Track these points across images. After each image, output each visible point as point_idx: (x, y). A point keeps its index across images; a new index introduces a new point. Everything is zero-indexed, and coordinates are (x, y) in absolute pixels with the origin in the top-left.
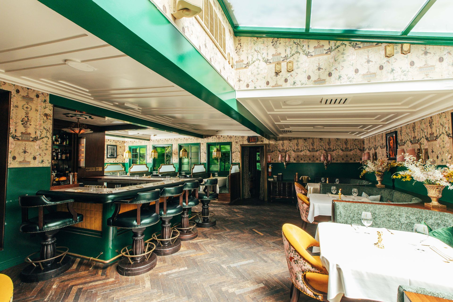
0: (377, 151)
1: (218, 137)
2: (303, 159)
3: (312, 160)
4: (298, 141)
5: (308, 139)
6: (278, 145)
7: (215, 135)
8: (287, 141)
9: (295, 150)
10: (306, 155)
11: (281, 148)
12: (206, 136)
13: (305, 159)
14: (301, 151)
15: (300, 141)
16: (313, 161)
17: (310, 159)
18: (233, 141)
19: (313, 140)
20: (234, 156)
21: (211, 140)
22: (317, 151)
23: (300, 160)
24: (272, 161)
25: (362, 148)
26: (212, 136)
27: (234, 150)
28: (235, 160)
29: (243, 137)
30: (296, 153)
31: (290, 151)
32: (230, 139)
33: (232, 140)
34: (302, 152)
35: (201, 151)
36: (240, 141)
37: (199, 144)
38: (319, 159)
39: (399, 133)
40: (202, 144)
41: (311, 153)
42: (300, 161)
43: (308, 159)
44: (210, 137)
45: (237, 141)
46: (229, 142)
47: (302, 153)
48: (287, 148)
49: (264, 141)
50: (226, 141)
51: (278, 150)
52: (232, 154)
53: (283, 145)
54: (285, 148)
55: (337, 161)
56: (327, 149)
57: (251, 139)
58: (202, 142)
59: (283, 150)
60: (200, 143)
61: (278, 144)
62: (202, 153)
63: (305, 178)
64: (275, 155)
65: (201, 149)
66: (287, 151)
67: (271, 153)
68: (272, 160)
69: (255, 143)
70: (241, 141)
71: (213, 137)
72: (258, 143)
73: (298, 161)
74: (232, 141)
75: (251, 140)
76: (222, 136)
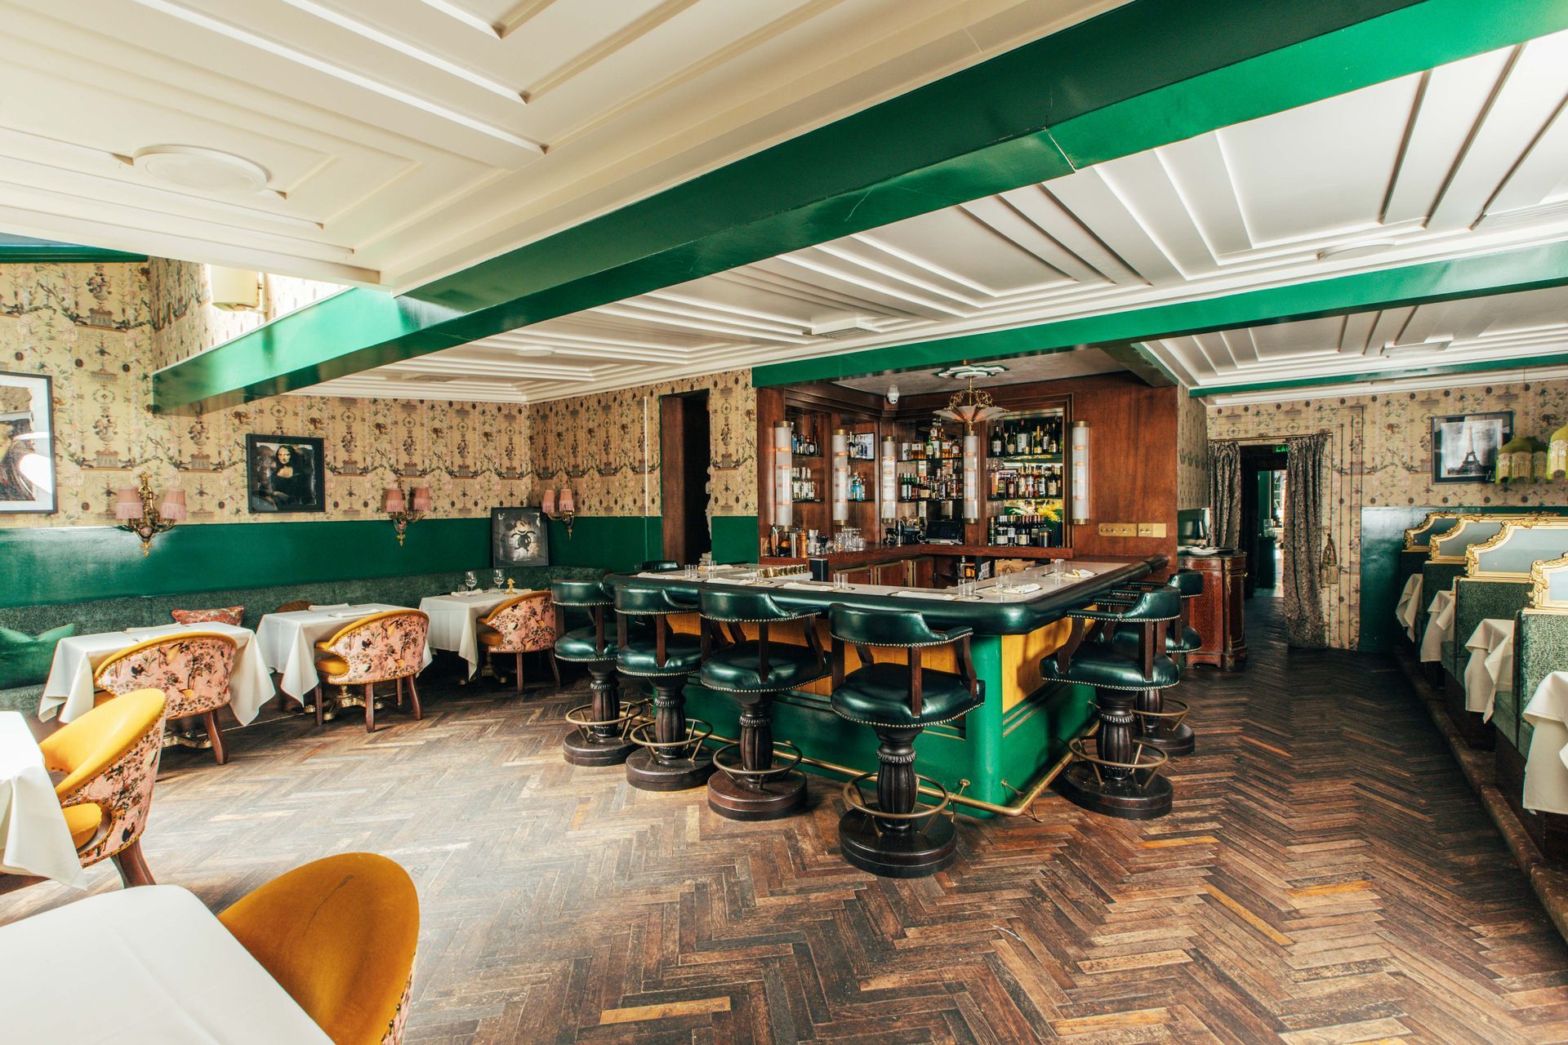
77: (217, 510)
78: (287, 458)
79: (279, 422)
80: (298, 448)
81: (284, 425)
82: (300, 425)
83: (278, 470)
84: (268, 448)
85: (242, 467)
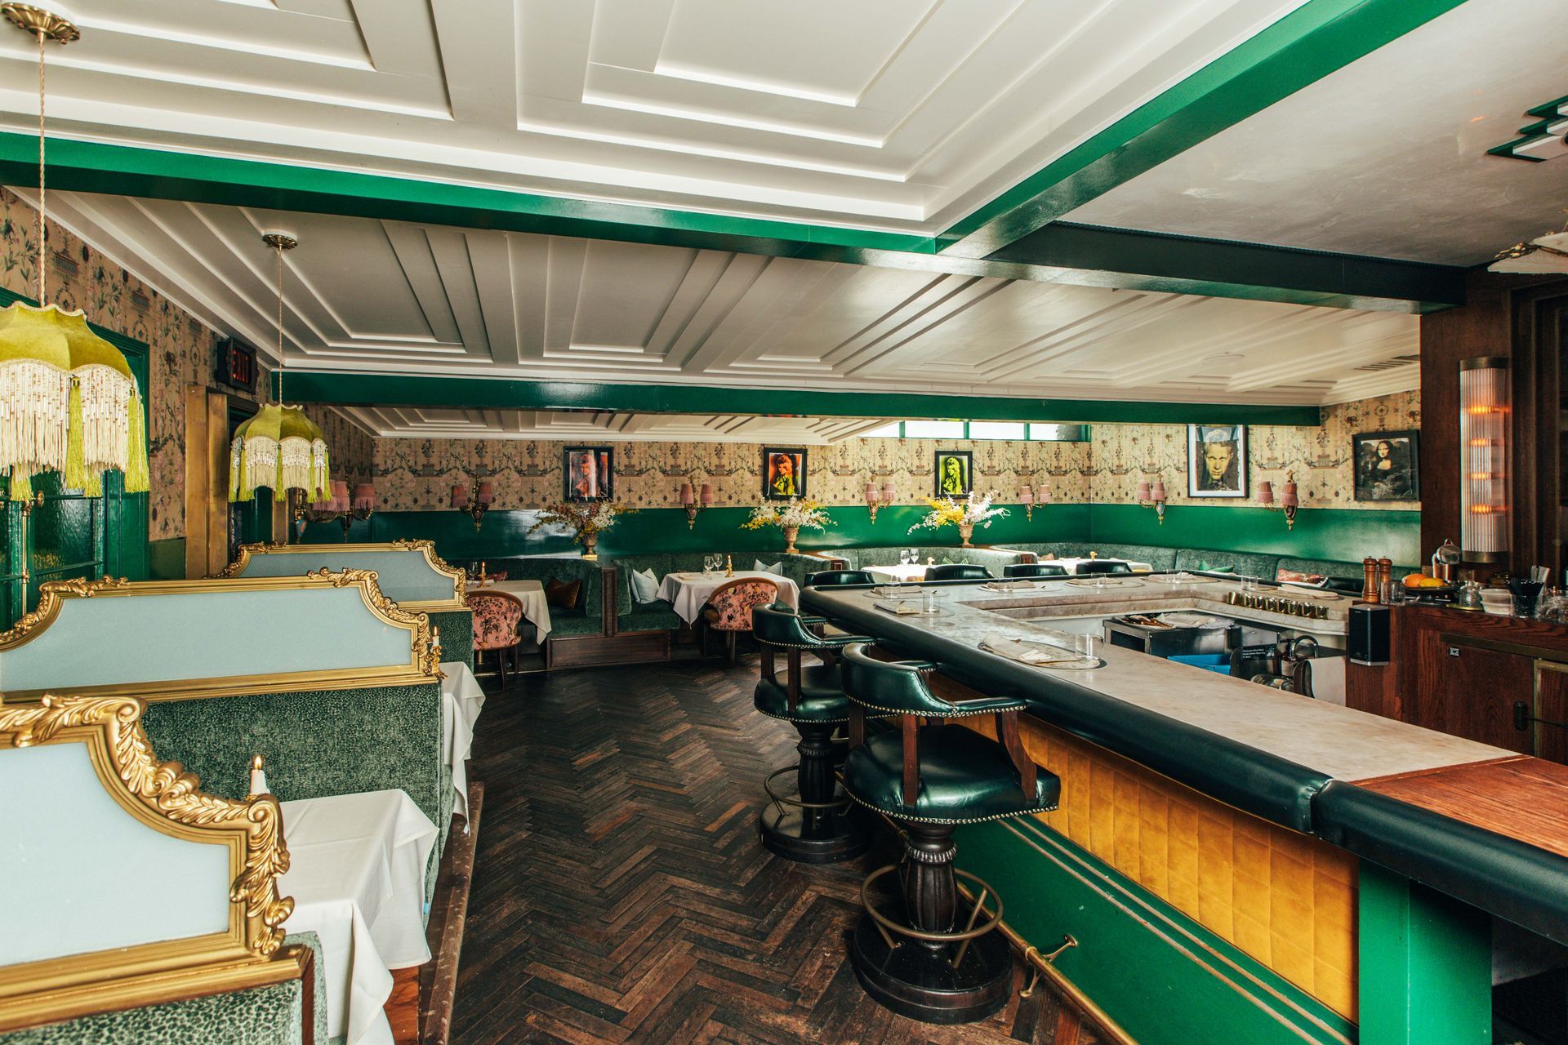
77: (1334, 498)
78: (1386, 452)
79: (1382, 420)
80: (1394, 441)
81: (1386, 422)
82: (1400, 420)
83: (1378, 463)
84: (1370, 445)
85: (1350, 462)
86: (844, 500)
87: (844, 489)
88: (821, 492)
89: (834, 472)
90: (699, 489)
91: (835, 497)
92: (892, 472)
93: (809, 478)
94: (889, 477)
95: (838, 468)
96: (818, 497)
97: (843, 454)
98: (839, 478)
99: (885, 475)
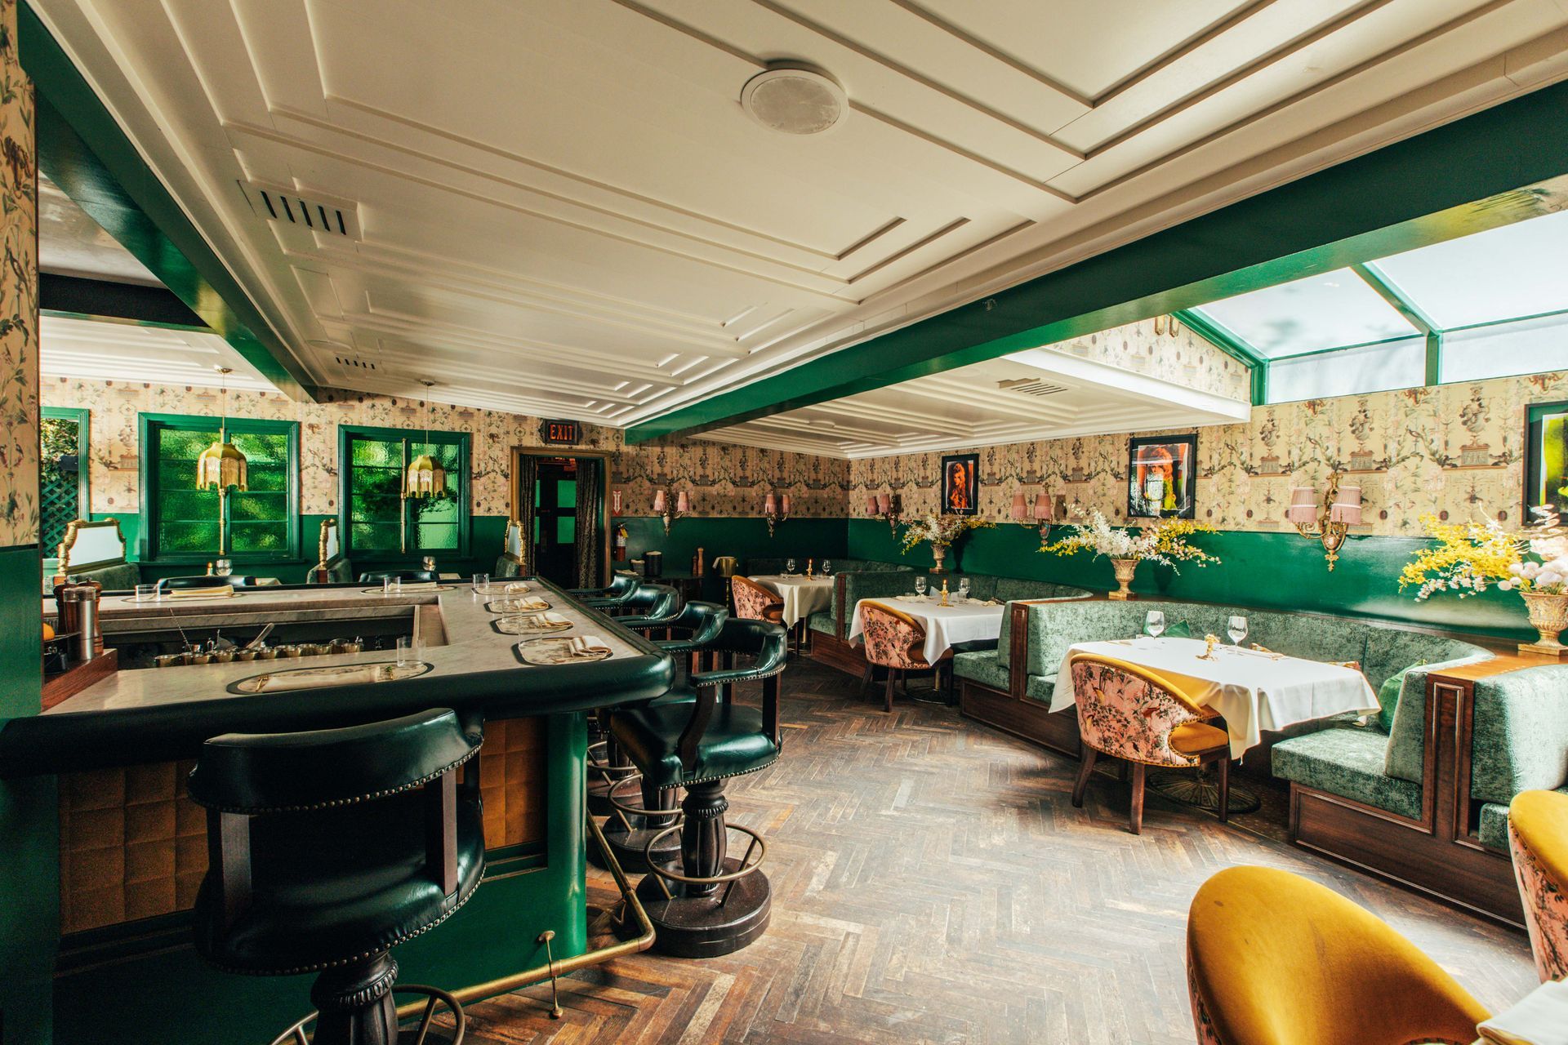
0: (903, 492)
1: (401, 404)
2: (718, 508)
3: (739, 509)
4: (705, 451)
5: (731, 449)
6: (646, 461)
7: (384, 396)
8: (674, 449)
9: (698, 478)
10: (725, 496)
11: (657, 469)
12: (334, 395)
13: (724, 508)
14: (714, 483)
15: (711, 451)
16: (743, 512)
17: (735, 508)
18: (479, 431)
19: (744, 453)
20: (481, 488)
21: (361, 415)
22: (753, 484)
23: (708, 509)
24: (625, 510)
25: (845, 483)
26: (370, 396)
27: (483, 465)
28: (484, 506)
29: (520, 419)
30: (699, 488)
31: (683, 480)
32: (462, 422)
33: (472, 426)
34: (716, 486)
35: (307, 459)
36: (508, 433)
37: (294, 427)
38: (757, 509)
39: (983, 458)
40: (311, 426)
41: (739, 489)
42: (708, 513)
43: (729, 507)
44: (361, 400)
45: (494, 430)
46: (457, 430)
47: (714, 490)
48: (675, 472)
49: (602, 441)
50: (446, 428)
51: (647, 476)
52: (474, 482)
53: (661, 460)
54: (667, 470)
55: (796, 513)
56: (775, 481)
57: (556, 429)
58: (313, 420)
59: (662, 475)
60: (299, 424)
61: (647, 457)
62: (312, 470)
63: (727, 561)
64: (637, 491)
65: (304, 450)
66: (672, 481)
67: (624, 485)
68: (628, 507)
69: (567, 446)
70: (512, 433)
71: (377, 402)
72: (579, 447)
73: (703, 512)
74: (474, 431)
75: (556, 434)
76: (422, 404)
86: (1267, 520)
87: (1269, 500)
88: (1224, 504)
89: (1249, 470)
90: (1054, 500)
91: (1250, 514)
92: (1385, 464)
93: (1200, 482)
94: (1376, 476)
95: (1256, 463)
96: (1217, 514)
97: (1266, 436)
98: (1258, 480)
99: (1367, 470)
